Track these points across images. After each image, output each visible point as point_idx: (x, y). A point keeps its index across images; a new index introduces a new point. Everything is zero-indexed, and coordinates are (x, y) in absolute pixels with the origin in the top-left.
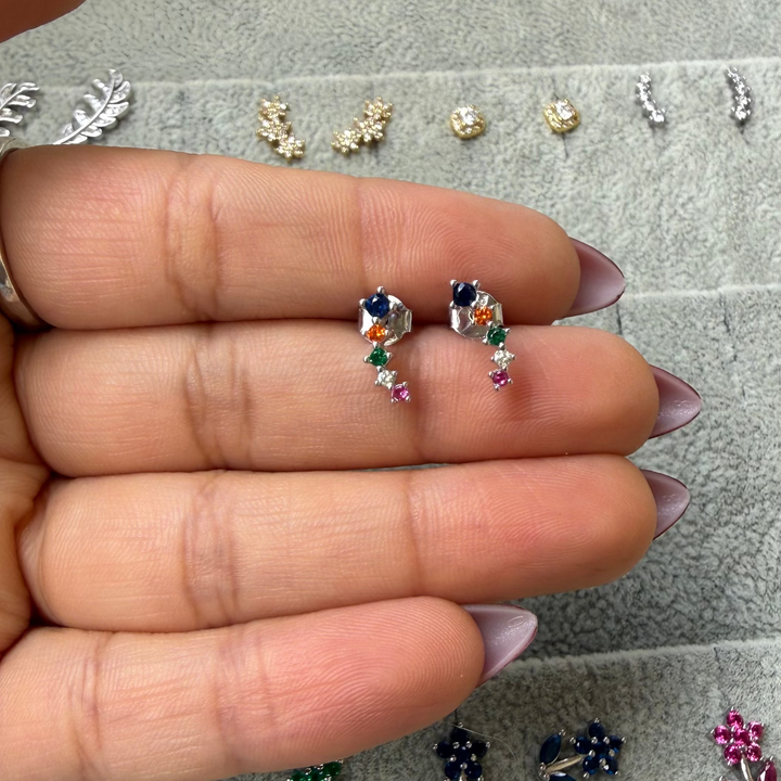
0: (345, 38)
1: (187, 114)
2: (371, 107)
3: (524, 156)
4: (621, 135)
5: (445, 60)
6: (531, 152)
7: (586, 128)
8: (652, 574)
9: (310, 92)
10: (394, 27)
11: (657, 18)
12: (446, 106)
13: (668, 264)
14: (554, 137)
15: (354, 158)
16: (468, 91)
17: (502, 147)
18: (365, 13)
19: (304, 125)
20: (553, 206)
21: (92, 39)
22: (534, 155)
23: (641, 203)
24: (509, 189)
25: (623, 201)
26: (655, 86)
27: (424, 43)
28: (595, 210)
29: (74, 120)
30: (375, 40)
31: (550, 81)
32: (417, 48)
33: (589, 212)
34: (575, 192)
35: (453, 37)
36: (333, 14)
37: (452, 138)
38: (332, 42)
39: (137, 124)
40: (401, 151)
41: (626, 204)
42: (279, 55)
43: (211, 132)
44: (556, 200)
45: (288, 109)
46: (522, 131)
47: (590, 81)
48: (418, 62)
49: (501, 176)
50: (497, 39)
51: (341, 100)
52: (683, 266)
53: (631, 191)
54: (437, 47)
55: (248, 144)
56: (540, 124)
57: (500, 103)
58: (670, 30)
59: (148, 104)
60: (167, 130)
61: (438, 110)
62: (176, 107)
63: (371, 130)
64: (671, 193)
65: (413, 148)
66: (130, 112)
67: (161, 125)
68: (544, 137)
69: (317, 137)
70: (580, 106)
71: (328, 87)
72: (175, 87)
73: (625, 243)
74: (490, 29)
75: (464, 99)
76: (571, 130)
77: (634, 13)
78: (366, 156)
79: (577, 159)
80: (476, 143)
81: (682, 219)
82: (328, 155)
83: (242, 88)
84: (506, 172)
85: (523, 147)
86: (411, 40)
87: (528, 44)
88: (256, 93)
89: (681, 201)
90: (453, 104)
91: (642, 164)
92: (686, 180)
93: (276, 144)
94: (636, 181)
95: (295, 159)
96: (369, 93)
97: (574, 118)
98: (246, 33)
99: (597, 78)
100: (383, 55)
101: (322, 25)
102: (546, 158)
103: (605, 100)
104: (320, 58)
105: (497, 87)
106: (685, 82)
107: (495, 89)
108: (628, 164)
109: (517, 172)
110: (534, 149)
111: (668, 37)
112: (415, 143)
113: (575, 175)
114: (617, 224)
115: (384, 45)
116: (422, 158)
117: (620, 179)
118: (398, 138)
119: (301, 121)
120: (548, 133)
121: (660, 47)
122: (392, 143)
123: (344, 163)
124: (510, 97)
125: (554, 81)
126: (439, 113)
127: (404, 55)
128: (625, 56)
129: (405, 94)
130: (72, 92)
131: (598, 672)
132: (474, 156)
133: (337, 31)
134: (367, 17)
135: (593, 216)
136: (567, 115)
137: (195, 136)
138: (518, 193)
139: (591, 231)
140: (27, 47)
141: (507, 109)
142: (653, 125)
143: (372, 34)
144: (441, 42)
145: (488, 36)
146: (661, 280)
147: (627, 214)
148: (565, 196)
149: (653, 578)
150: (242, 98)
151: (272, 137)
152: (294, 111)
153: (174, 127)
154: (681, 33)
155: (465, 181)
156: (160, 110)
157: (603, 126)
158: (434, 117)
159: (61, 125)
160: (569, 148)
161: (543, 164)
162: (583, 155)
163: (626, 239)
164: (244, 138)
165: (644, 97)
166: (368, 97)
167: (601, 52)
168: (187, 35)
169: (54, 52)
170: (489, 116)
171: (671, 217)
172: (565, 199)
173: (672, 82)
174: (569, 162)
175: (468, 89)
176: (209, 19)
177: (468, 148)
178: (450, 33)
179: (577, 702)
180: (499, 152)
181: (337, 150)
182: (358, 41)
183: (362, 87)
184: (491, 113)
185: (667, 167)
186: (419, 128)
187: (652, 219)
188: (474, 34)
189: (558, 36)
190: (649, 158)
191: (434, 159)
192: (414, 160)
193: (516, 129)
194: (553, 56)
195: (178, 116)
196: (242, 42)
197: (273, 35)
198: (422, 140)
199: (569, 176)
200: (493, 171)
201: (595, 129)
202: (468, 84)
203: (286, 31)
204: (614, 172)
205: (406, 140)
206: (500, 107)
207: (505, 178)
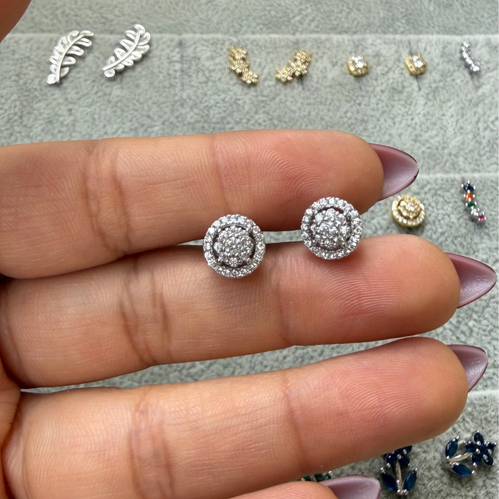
0: (273, 13)
1: (185, 54)
2: (298, 54)
3: (394, 88)
4: (452, 78)
5: (335, 29)
6: (398, 86)
7: (431, 72)
8: (494, 346)
9: (260, 44)
10: (303, 7)
11: (465, 8)
12: (344, 56)
13: (484, 158)
14: (412, 77)
15: (288, 85)
16: (357, 48)
17: (380, 82)
19: (257, 64)
20: (412, 119)
21: (116, 7)
22: (400, 88)
23: (466, 120)
24: (385, 108)
25: (454, 119)
26: (472, 49)
27: (322, 18)
28: (438, 122)
29: (115, 55)
30: (291, 15)
31: (407, 43)
32: (318, 21)
33: (435, 124)
34: (425, 112)
35: (340, 15)
37: (348, 76)
38: (265, 15)
39: (154, 60)
40: (317, 82)
41: (458, 120)
42: (233, 21)
43: (200, 65)
44: (414, 116)
45: (247, 54)
46: (391, 73)
47: (431, 43)
48: (319, 30)
49: (379, 100)
50: (366, 17)
51: (278, 49)
52: (494, 160)
53: (460, 112)
54: (330, 21)
55: (223, 74)
56: (402, 69)
57: (377, 55)
58: (473, 17)
59: (160, 47)
60: (172, 64)
61: (339, 58)
62: (177, 50)
63: (299, 68)
64: (485, 114)
65: (325, 80)
66: (149, 51)
67: (168, 61)
68: (405, 77)
69: (266, 71)
70: (427, 60)
71: (271, 41)
72: (177, 38)
73: (458, 144)
74: (362, 11)
75: (355, 52)
76: (422, 74)
77: (450, 5)
78: (295, 84)
79: (426, 91)
80: (364, 79)
81: (492, 131)
82: (272, 83)
83: (218, 40)
84: (383, 98)
85: (393, 83)
86: (313, 15)
87: (386, 21)
88: (227, 43)
89: (491, 119)
90: (348, 54)
91: (466, 96)
92: (493, 107)
93: (240, 75)
94: (463, 106)
95: (253, 84)
96: (296, 46)
97: (424, 66)
98: (212, 7)
99: (436, 43)
100: (297, 24)
101: (259, 4)
102: (407, 90)
103: (442, 56)
104: (258, 24)
105: (375, 46)
106: (490, 47)
107: (373, 47)
108: (458, 96)
109: (390, 97)
110: (400, 84)
111: (471, 21)
112: (325, 77)
113: (426, 101)
114: (452, 132)
115: (298, 18)
116: (331, 87)
117: (453, 105)
118: (315, 74)
119: (255, 62)
120: (407, 75)
121: (467, 26)
122: (311, 77)
123: (282, 89)
124: (384, 52)
125: (409, 43)
126: (340, 60)
127: (309, 25)
128: (447, 30)
129: (318, 47)
130: (113, 38)
131: (476, 402)
132: (363, 87)
133: (268, 8)
135: (438, 126)
136: (419, 64)
137: (189, 68)
138: (391, 110)
139: (436, 135)
140: (76, 10)
141: (382, 59)
142: (472, 73)
143: (290, 11)
144: (333, 18)
145: (361, 15)
146: (481, 167)
147: (458, 126)
148: (419, 114)
149: (495, 349)
150: (219, 46)
151: (239, 71)
152: (251, 55)
153: (176, 62)
154: (480, 19)
155: (358, 102)
156: (168, 51)
157: (441, 72)
158: (337, 62)
159: (107, 58)
160: (420, 85)
161: (405, 94)
162: (430, 89)
163: (458, 142)
164: (220, 70)
165: (465, 55)
166: (297, 49)
167: (431, 28)
168: (176, 7)
169: (93, 14)
170: (371, 63)
171: (485, 129)
172: (420, 116)
173: (482, 47)
174: (421, 93)
175: (357, 46)
177: (359, 82)
178: (338, 13)
179: (464, 420)
180: (378, 85)
181: (278, 80)
182: (280, 15)
183: (292, 42)
184: (372, 62)
185: (481, 98)
186: (328, 69)
187: (474, 130)
188: (352, 14)
189: (404, 17)
190: (470, 92)
191: (338, 88)
192: (326, 88)
193: (388, 72)
194: (402, 29)
195: (179, 55)
196: (209, 13)
197: (229, 9)
198: (330, 76)
199: (422, 101)
200: (375, 96)
201: (436, 73)
202: (357, 43)
203: (236, 7)
204: (449, 100)
205: (320, 75)
206: (377, 58)
207: (382, 101)
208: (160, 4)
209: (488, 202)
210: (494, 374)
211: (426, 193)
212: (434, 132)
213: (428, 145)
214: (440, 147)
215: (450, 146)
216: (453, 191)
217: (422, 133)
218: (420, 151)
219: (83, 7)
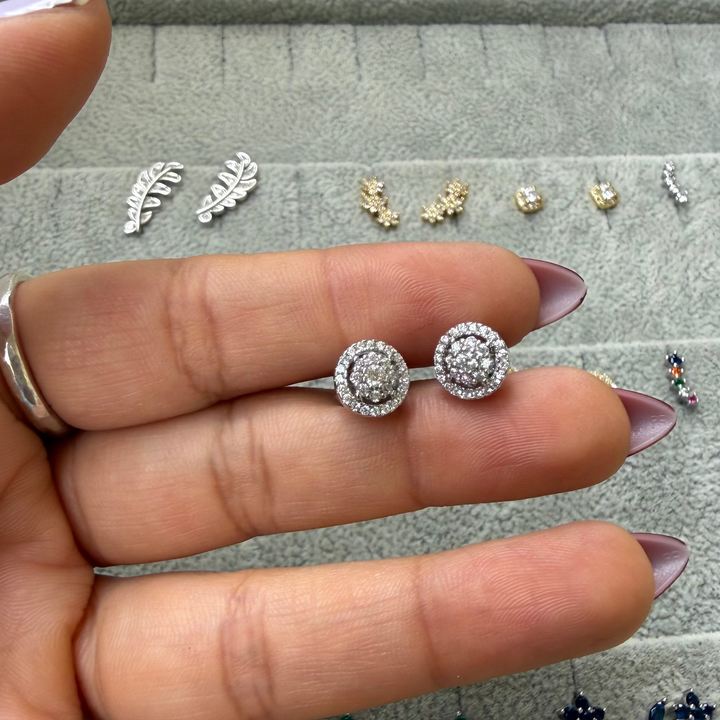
0: (418, 130)
1: (303, 189)
2: (451, 186)
3: (576, 228)
4: (652, 211)
5: (500, 149)
6: (581, 224)
7: (624, 206)
8: (712, 570)
9: (401, 173)
10: (458, 121)
11: (668, 118)
12: (511, 187)
13: (697, 316)
14: (599, 212)
15: (438, 227)
16: (529, 176)
17: (557, 220)
18: (434, 110)
19: (397, 200)
20: (601, 268)
21: (214, 128)
22: (584, 227)
23: (672, 267)
24: (565, 254)
25: (657, 265)
26: (677, 173)
27: (483, 135)
28: (635, 272)
29: (212, 193)
30: (442, 133)
31: (593, 167)
32: (478, 139)
33: (630, 274)
34: (618, 257)
35: (505, 131)
36: (408, 111)
37: (517, 213)
38: (408, 133)
39: (263, 197)
40: (476, 222)
41: (660, 268)
42: (366, 142)
43: (323, 204)
44: (603, 263)
45: (384, 187)
46: (572, 206)
47: (625, 167)
48: (478, 151)
49: (558, 243)
50: (539, 133)
51: (426, 181)
52: (708, 319)
53: (664, 256)
54: (493, 138)
55: (353, 214)
56: (587, 202)
57: (554, 184)
58: (679, 128)
59: (271, 181)
60: (287, 203)
61: (505, 189)
62: (293, 184)
63: (451, 204)
64: (695, 258)
65: (486, 219)
66: (256, 187)
67: (282, 199)
68: (591, 212)
69: (409, 209)
70: (619, 189)
71: (415, 170)
72: (292, 168)
73: (661, 299)
74: (535, 125)
75: (525, 181)
76: (612, 207)
77: (649, 114)
78: (448, 225)
79: (619, 230)
80: (537, 216)
81: (706, 280)
82: (418, 224)
83: (346, 169)
84: (562, 240)
85: (575, 221)
86: (472, 132)
87: (566, 137)
88: (358, 173)
89: (704, 265)
90: (516, 184)
91: (671, 235)
92: (706, 249)
93: (376, 215)
94: (667, 248)
95: (393, 227)
96: (447, 175)
97: (615, 198)
98: (339, 125)
99: (630, 166)
100: (450, 144)
101: (399, 119)
102: (593, 229)
103: (638, 184)
104: (399, 146)
105: (551, 172)
106: (701, 170)
107: (549, 174)
108: (660, 235)
109: (571, 240)
110: (584, 222)
111: (677, 134)
112: (487, 215)
113: (618, 243)
114: (654, 283)
115: (451, 136)
116: (494, 228)
117: (654, 247)
118: (473, 211)
119: (395, 197)
120: (593, 209)
121: (671, 141)
122: (468, 216)
123: (431, 232)
124: (562, 180)
125: (596, 168)
126: (506, 192)
127: (466, 145)
128: (645, 148)
129: (477, 176)
130: (209, 170)
131: (687, 649)
132: (536, 229)
133: (412, 124)
134: (435, 114)
135: (634, 277)
136: (609, 195)
137: (309, 207)
138: (572, 257)
139: (633, 288)
140: (163, 134)
141: (560, 189)
142: (677, 205)
143: (440, 127)
144: (496, 135)
145: (532, 131)
146: (692, 329)
147: (662, 275)
148: (610, 260)
149: (713, 574)
150: (347, 178)
151: (373, 210)
152: (389, 188)
153: (292, 200)
154: (688, 131)
155: (529, 247)
156: (280, 186)
157: (636, 205)
158: (501, 196)
159: (202, 197)
160: (611, 222)
161: (591, 235)
162: (623, 227)
163: (661, 296)
164: (350, 209)
165: (669, 181)
166: (448, 179)
167: (624, 145)
168: (291, 126)
169: (184, 137)
170: (546, 196)
171: (696, 278)
172: (611, 263)
173: (690, 170)
174: (612, 233)
175: (528, 173)
176: (308, 114)
177: (530, 221)
178: (503, 128)
179: (673, 675)
180: (556, 225)
181: (426, 221)
182: (428, 133)
183: (442, 170)
184: (548, 193)
185: (691, 238)
186: (490, 204)
187: (682, 280)
188: (521, 129)
189: (589, 131)
190: (676, 231)
191: (503, 229)
192: (487, 229)
193: (568, 206)
194: (586, 147)
195: (295, 191)
196: (336, 132)
197: (360, 126)
198: (493, 213)
199: (613, 244)
200: (551, 238)
201: (632, 206)
202: (527, 169)
203: (370, 123)
204: (649, 242)
205: (480, 213)
206: (554, 188)
207: (562, 245)
208: (271, 123)
209: (701, 378)
210: (712, 607)
211: (619, 368)
212: (630, 285)
213: (622, 302)
214: (638, 304)
215: (652, 302)
216: (654, 364)
217: (615, 286)
218: (612, 309)
219: (170, 129)
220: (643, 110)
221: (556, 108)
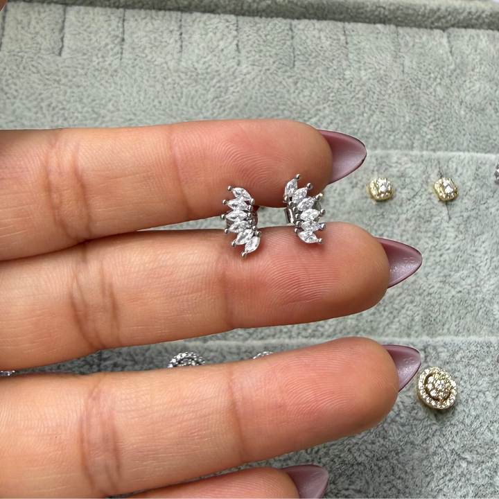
0: (286, 113)
3: (420, 217)
4: (486, 205)
6: (425, 214)
7: (462, 199)
10: (320, 107)
12: (365, 176)
14: (441, 204)
16: (380, 166)
17: (404, 209)
18: (301, 96)
20: (441, 255)
21: (110, 100)
22: (427, 217)
25: (489, 255)
27: (341, 120)
28: (471, 261)
30: (306, 117)
31: (436, 162)
32: (338, 124)
33: (466, 262)
34: (456, 246)
35: (361, 118)
36: (278, 96)
37: (369, 200)
38: (278, 115)
40: (334, 207)
44: (443, 251)
46: (418, 197)
47: (464, 163)
49: (404, 231)
50: (390, 121)
54: (350, 124)
56: (431, 194)
57: (402, 175)
61: (360, 178)
65: (343, 205)
68: (433, 203)
70: (458, 183)
73: (492, 287)
74: (386, 114)
75: (377, 171)
76: (452, 200)
77: (483, 110)
79: (457, 221)
80: (387, 204)
84: (408, 228)
85: (419, 210)
86: (333, 118)
87: (412, 126)
90: (370, 173)
97: (455, 192)
98: (219, 104)
99: (468, 163)
101: (271, 102)
102: (435, 219)
103: (475, 179)
105: (400, 164)
107: (399, 166)
108: (492, 228)
109: (416, 228)
110: (427, 213)
112: (343, 201)
113: (456, 233)
114: (486, 272)
115: (314, 120)
116: (349, 213)
117: (487, 239)
118: (332, 197)
120: (436, 201)
122: (328, 201)
124: (410, 172)
125: (439, 163)
126: (361, 181)
132: (385, 214)
133: (281, 107)
134: (302, 99)
135: (470, 265)
136: (450, 190)
139: (468, 276)
140: (65, 103)
141: (408, 180)
143: (305, 111)
144: (353, 121)
145: (384, 119)
147: (493, 265)
158: (357, 183)
160: (450, 213)
161: (433, 224)
162: (461, 218)
168: (177, 102)
169: (83, 107)
170: (396, 187)
172: (449, 251)
174: (451, 223)
175: (381, 164)
176: (193, 92)
177: (381, 208)
178: (359, 115)
180: (402, 213)
184: (397, 184)
186: (347, 191)
188: (375, 117)
189: (432, 122)
191: (357, 214)
192: (344, 214)
193: (414, 196)
196: (216, 111)
197: (237, 107)
198: (349, 200)
199: (452, 234)
200: (399, 226)
201: (468, 199)
202: (380, 160)
203: (246, 105)
204: (483, 233)
205: (337, 199)
206: (403, 179)
207: (408, 232)
208: (160, 99)
211: (457, 362)
212: (466, 272)
213: (459, 289)
214: (472, 292)
215: (485, 290)
216: (488, 360)
217: (452, 273)
218: (450, 295)
219: (72, 99)
220: (478, 105)
221: (405, 100)
